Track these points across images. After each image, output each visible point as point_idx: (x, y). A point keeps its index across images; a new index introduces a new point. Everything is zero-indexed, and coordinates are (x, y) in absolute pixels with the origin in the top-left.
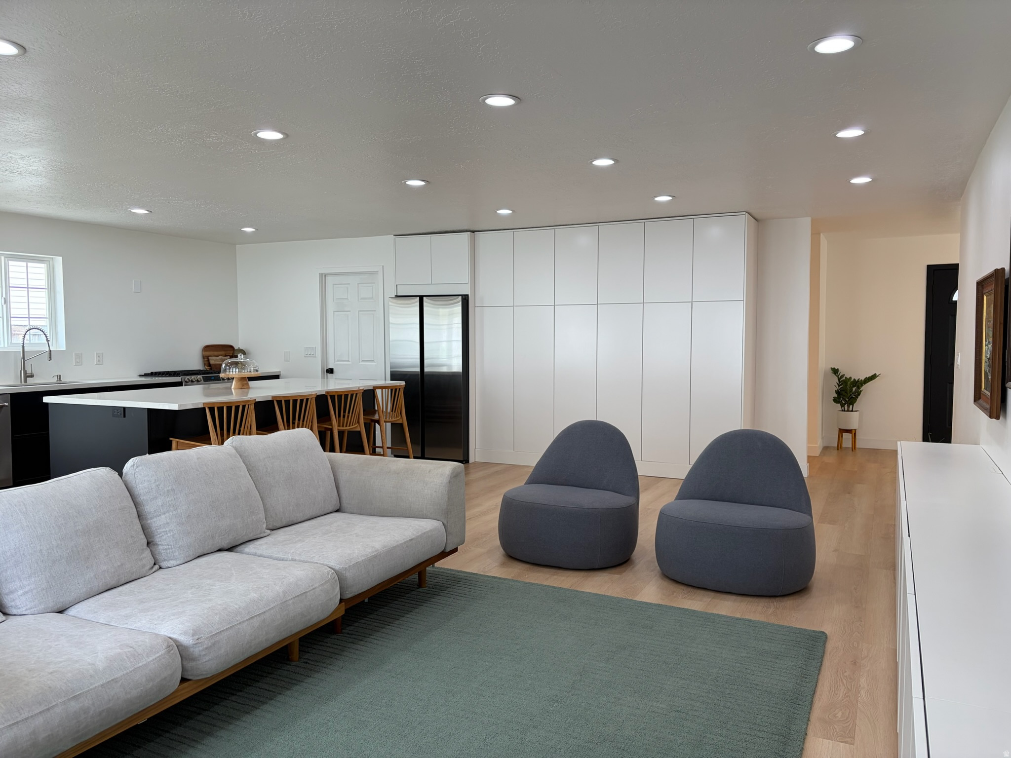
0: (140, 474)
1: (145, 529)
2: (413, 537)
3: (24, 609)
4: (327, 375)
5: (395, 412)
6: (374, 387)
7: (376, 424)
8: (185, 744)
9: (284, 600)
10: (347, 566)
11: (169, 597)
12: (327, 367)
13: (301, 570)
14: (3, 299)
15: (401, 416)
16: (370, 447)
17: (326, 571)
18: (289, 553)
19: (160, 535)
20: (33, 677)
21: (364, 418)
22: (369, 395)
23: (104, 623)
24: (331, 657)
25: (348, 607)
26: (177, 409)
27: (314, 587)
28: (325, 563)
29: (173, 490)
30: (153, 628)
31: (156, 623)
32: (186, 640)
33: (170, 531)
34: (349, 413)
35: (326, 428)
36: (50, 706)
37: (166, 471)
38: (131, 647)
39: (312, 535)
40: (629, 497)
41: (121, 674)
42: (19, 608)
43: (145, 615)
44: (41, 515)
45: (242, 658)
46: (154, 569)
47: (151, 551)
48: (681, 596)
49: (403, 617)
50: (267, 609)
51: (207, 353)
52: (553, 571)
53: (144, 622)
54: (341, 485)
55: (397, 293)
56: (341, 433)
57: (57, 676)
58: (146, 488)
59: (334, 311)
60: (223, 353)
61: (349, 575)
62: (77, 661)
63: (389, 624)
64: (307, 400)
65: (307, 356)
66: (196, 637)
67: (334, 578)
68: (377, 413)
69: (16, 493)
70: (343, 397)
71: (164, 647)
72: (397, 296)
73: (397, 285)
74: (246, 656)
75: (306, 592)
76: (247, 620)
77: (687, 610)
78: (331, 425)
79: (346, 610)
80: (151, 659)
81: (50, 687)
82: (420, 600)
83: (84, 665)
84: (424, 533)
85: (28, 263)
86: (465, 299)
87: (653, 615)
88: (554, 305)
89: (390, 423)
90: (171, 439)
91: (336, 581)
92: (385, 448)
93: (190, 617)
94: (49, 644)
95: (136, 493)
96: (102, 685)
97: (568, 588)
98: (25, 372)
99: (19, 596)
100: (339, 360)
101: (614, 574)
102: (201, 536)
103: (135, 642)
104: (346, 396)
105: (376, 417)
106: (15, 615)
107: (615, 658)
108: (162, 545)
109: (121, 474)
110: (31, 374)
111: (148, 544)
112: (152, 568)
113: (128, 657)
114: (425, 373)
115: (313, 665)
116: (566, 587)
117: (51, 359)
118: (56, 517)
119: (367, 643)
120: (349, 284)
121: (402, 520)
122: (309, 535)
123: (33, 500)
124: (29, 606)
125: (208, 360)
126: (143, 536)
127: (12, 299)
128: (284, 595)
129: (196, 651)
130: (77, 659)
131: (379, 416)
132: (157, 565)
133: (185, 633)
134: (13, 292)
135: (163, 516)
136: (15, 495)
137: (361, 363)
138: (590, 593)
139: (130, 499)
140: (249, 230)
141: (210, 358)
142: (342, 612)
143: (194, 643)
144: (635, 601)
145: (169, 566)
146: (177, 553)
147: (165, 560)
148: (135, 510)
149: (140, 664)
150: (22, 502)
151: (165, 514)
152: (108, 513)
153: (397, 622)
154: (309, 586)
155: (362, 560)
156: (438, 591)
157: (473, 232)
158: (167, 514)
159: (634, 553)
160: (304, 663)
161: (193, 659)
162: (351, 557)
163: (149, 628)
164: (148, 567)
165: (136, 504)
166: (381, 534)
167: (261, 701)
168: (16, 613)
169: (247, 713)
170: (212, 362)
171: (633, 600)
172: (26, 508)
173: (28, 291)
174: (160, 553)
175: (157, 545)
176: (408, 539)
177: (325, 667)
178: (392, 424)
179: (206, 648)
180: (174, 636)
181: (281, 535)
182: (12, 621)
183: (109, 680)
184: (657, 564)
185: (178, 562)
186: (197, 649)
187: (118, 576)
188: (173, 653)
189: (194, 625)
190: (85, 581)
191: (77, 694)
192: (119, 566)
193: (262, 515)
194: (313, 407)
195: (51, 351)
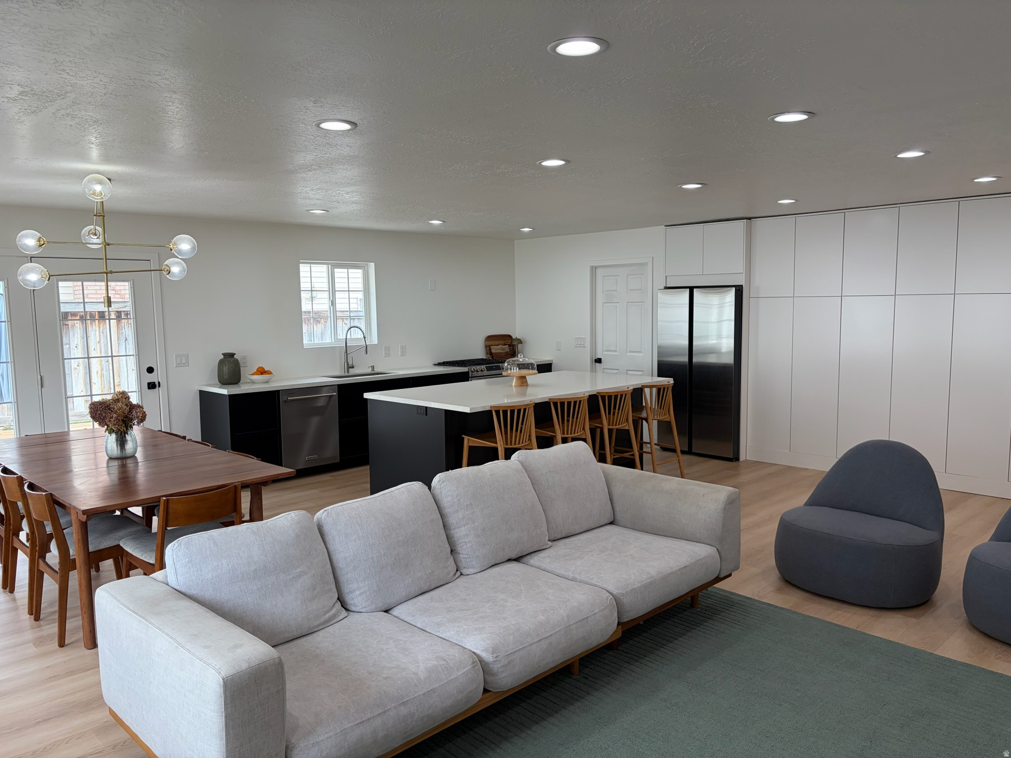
0: (445, 489)
1: (449, 539)
2: (688, 564)
3: (361, 607)
4: (595, 364)
5: (663, 409)
6: (642, 386)
7: (644, 421)
8: (486, 745)
9: (568, 625)
10: (624, 592)
11: (471, 610)
12: (595, 356)
13: (583, 594)
14: (330, 302)
15: (669, 414)
16: (638, 442)
17: (605, 596)
18: (570, 570)
19: (461, 545)
20: (373, 681)
21: (632, 416)
22: (638, 393)
23: (421, 627)
24: (609, 676)
25: (625, 629)
26: (469, 412)
27: (594, 613)
28: (603, 586)
29: (471, 504)
30: (460, 641)
31: (462, 636)
32: (487, 657)
33: (469, 542)
34: (619, 409)
35: (596, 426)
36: (386, 709)
37: (466, 487)
38: (445, 660)
39: (590, 552)
40: (931, 532)
41: (438, 685)
42: (357, 606)
43: (453, 626)
44: (372, 527)
45: (533, 676)
46: (457, 576)
47: (454, 558)
48: (994, 654)
49: (676, 639)
50: (553, 632)
51: (489, 343)
52: (836, 604)
53: (452, 633)
54: (615, 498)
55: (666, 284)
56: (610, 431)
57: (390, 682)
58: (449, 502)
59: (603, 303)
60: (502, 342)
61: (626, 600)
62: (404, 669)
63: (662, 646)
64: (580, 401)
65: (578, 346)
66: (495, 655)
67: (613, 603)
68: (645, 409)
69: (353, 506)
70: (613, 397)
71: (470, 663)
72: (666, 288)
73: (666, 277)
74: (535, 674)
75: (587, 617)
76: (537, 642)
77: (1001, 676)
78: (601, 423)
79: (623, 632)
80: (460, 673)
81: (385, 693)
82: (693, 623)
83: (409, 674)
84: (698, 560)
85: (349, 270)
86: (739, 290)
87: (959, 676)
88: (842, 297)
89: (657, 421)
90: (463, 436)
91: (614, 607)
92: (653, 444)
93: (490, 635)
94: (382, 646)
95: (442, 506)
96: (424, 694)
97: (855, 628)
98: (348, 363)
99: (356, 596)
100: (606, 351)
101: (911, 617)
102: (494, 547)
103: (448, 655)
104: (616, 396)
105: (644, 415)
106: (354, 612)
107: (911, 725)
108: (463, 554)
109: (430, 488)
110: (351, 366)
111: (452, 551)
112: (455, 574)
113: (442, 670)
114: (693, 364)
115: (593, 682)
116: (851, 627)
117: (367, 353)
118: (383, 528)
119: (642, 665)
120: (619, 276)
121: (676, 542)
122: (587, 551)
123: (366, 513)
124: (364, 606)
125: (490, 349)
126: (448, 546)
127: (337, 301)
128: (568, 619)
129: (496, 667)
130: (404, 667)
131: (647, 415)
132: (459, 572)
133: (486, 650)
134: (338, 295)
135: (463, 528)
136: (353, 508)
137: (628, 354)
138: (880, 638)
139: (437, 511)
140: (526, 230)
141: (491, 347)
142: (619, 635)
143: (493, 660)
144: (936, 655)
145: (468, 573)
146: (474, 563)
147: (465, 568)
148: (441, 522)
149: (452, 678)
150: (358, 515)
151: (465, 526)
152: (421, 526)
153: (671, 645)
154: (590, 611)
155: (638, 587)
156: (711, 614)
157: (750, 219)
158: (466, 527)
159: (936, 592)
160: (584, 677)
161: (493, 675)
162: (628, 583)
163: (457, 640)
164: (453, 574)
165: (442, 516)
166: (655, 558)
167: (548, 713)
168: (355, 610)
169: (537, 723)
170: (493, 351)
171: (934, 654)
172: (361, 520)
173: (349, 293)
174: (461, 561)
175: (459, 553)
176: (682, 566)
177: (603, 686)
178: (658, 421)
179: (503, 666)
180: (478, 652)
181: (562, 547)
182: (353, 617)
183: (428, 690)
184: (963, 609)
185: (476, 571)
186: (496, 666)
187: (430, 582)
188: (477, 669)
189: (493, 644)
190: (405, 586)
191: (406, 700)
192: (430, 573)
193: (545, 528)
194: (585, 408)
195: (367, 346)
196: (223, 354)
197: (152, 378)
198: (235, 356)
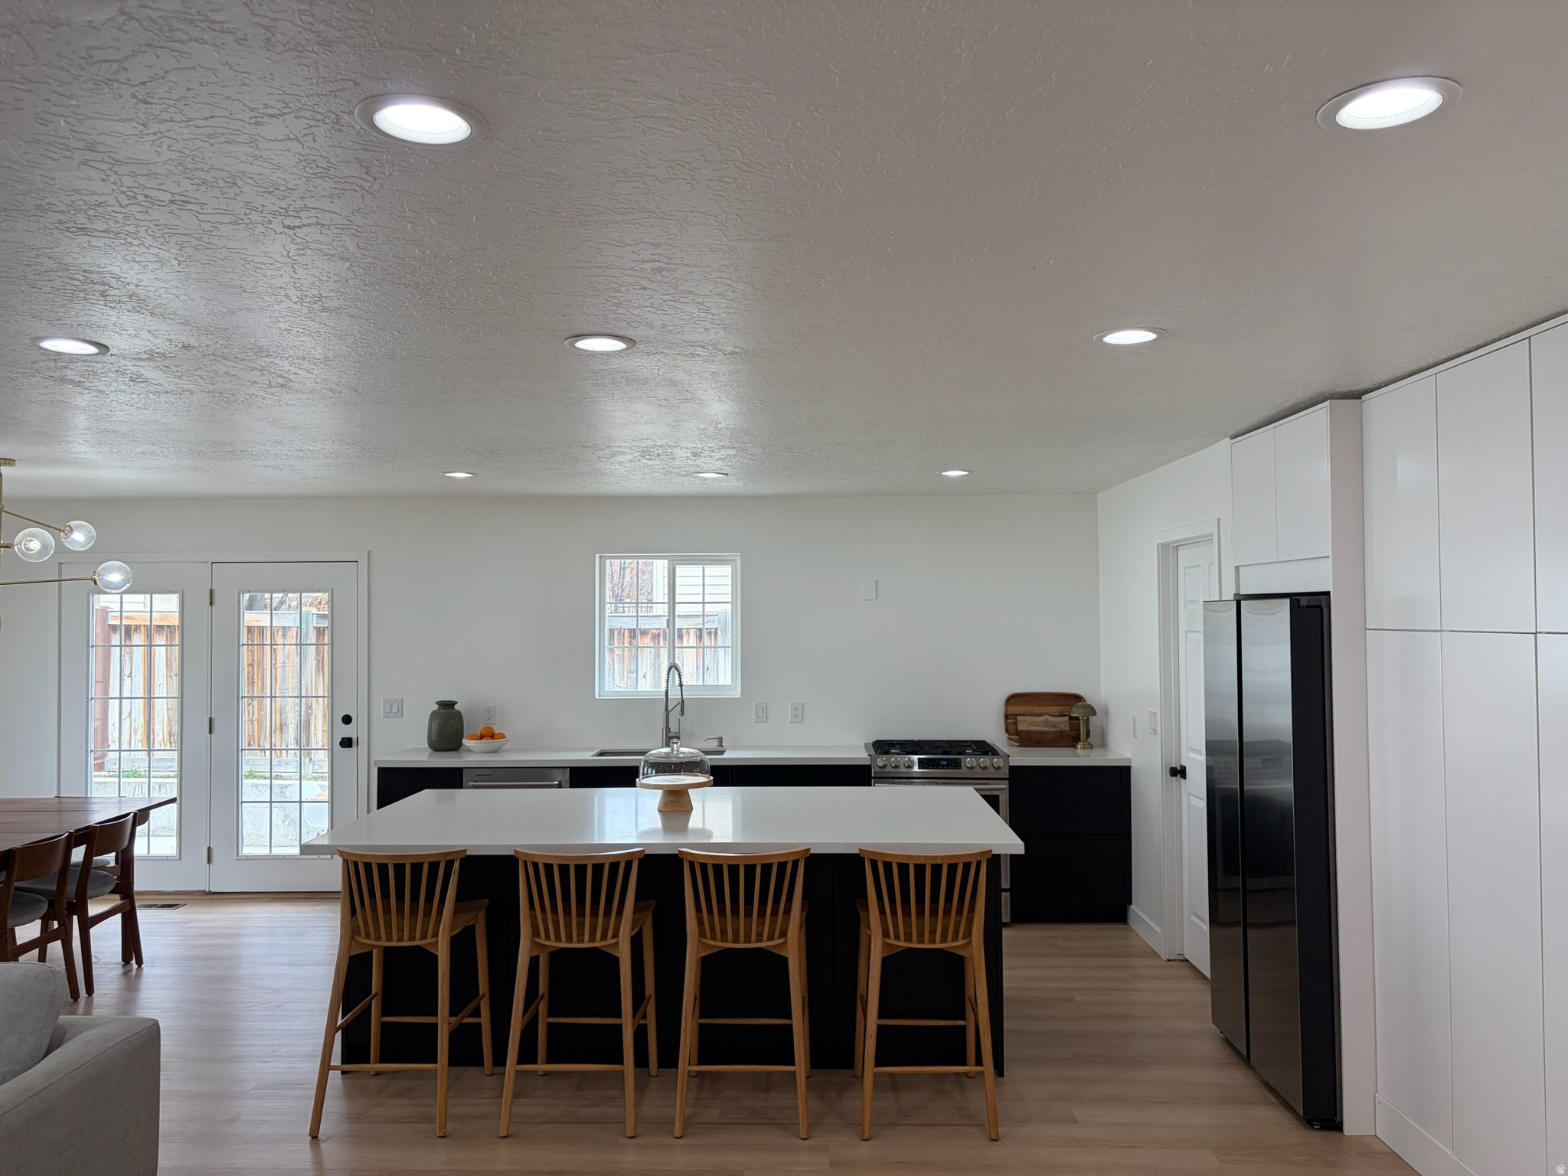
51: (1018, 709)
55: (1237, 588)
60: (1054, 709)
65: (1151, 730)
73: (1237, 568)
85: (705, 566)
98: (668, 730)
110: (676, 735)
125: (1015, 723)
140: (956, 473)
141: (1019, 718)
157: (1358, 395)
170: (1022, 727)
173: (704, 607)
195: (683, 701)
196: (437, 703)
197: (347, 731)
198: (457, 707)
